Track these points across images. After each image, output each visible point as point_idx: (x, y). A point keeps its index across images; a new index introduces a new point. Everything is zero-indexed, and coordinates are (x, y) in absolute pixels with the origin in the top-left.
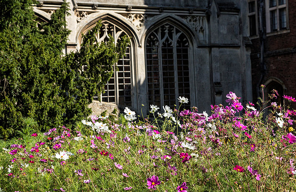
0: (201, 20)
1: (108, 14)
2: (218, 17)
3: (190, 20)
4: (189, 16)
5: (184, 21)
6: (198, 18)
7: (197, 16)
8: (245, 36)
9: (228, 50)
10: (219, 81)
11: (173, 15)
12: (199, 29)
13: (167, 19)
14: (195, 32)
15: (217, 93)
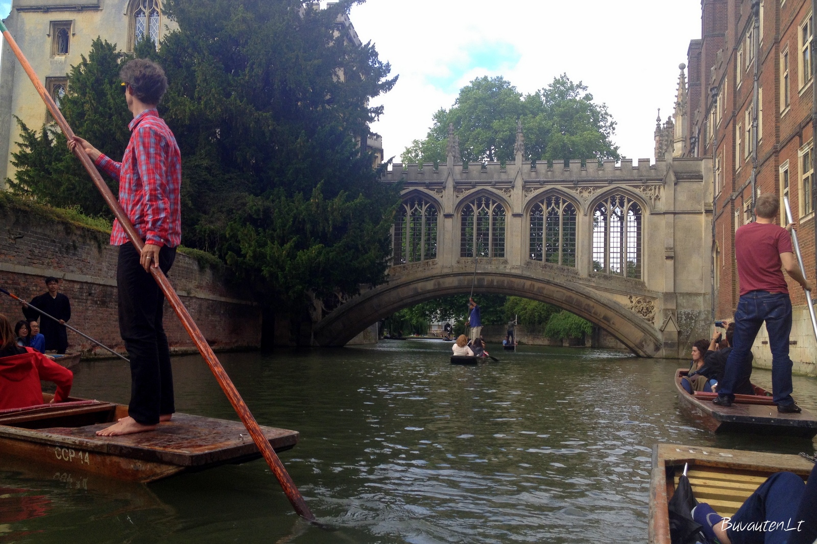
0: (657, 189)
1: (553, 188)
2: (675, 184)
3: (644, 190)
4: (643, 186)
5: (637, 191)
6: (653, 187)
7: (652, 185)
8: (707, 202)
9: (687, 216)
10: (672, 246)
11: (624, 186)
12: (653, 197)
13: (617, 190)
14: (649, 201)
15: (668, 258)
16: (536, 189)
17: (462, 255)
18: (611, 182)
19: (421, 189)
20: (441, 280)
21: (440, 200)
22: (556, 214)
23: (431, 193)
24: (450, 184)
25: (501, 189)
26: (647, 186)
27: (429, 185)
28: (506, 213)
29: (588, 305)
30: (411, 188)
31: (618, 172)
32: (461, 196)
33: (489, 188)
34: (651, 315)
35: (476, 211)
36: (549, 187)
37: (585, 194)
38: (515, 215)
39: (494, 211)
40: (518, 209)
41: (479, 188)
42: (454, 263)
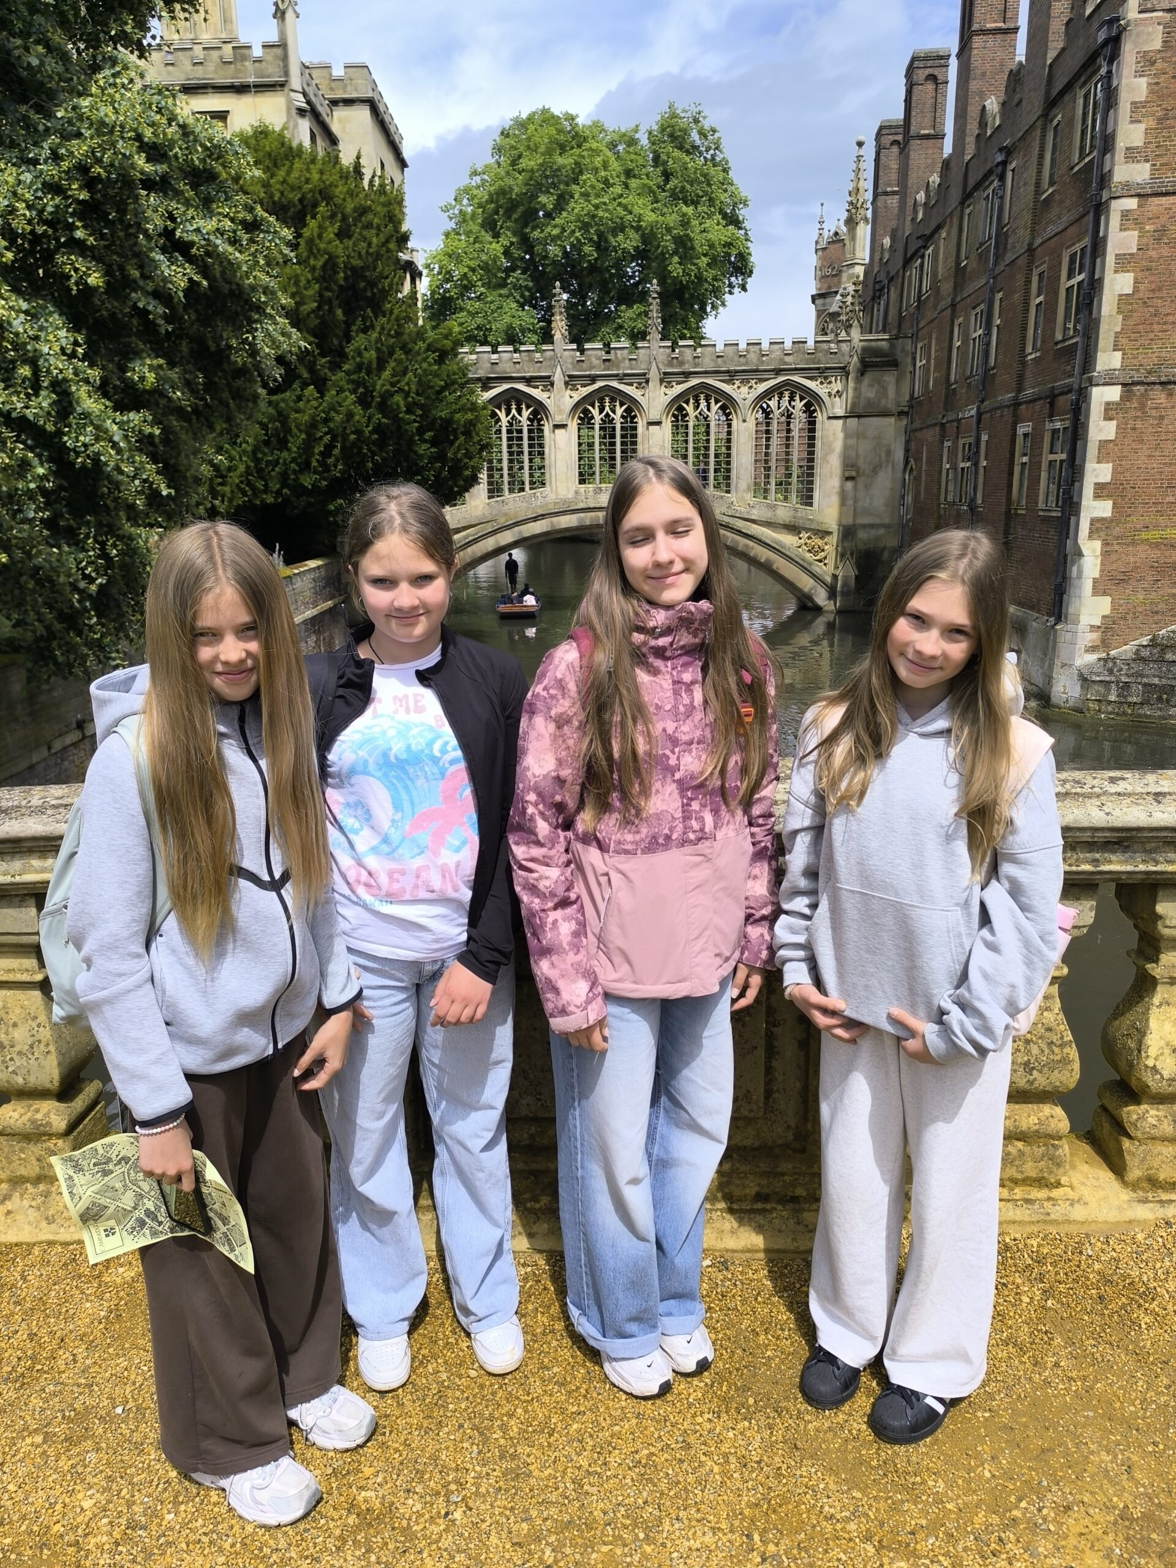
0: (838, 381)
1: (703, 382)
2: (862, 374)
5: (812, 384)
6: (833, 379)
7: (832, 377)
8: (901, 400)
9: (873, 419)
10: (854, 463)
11: (795, 378)
13: (786, 383)
14: (825, 398)
15: (847, 479)
16: (679, 383)
17: (582, 481)
18: (778, 372)
19: (521, 387)
20: (555, 519)
21: (548, 403)
22: (706, 418)
23: (536, 393)
24: (558, 378)
25: (631, 384)
26: (826, 378)
27: (528, 381)
28: (638, 420)
29: (747, 546)
30: (506, 386)
31: (788, 359)
32: (577, 396)
33: (615, 384)
34: (823, 554)
35: (598, 418)
36: (694, 382)
37: (744, 390)
38: (650, 424)
39: (623, 417)
40: (654, 415)
41: (599, 384)
42: (571, 495)
